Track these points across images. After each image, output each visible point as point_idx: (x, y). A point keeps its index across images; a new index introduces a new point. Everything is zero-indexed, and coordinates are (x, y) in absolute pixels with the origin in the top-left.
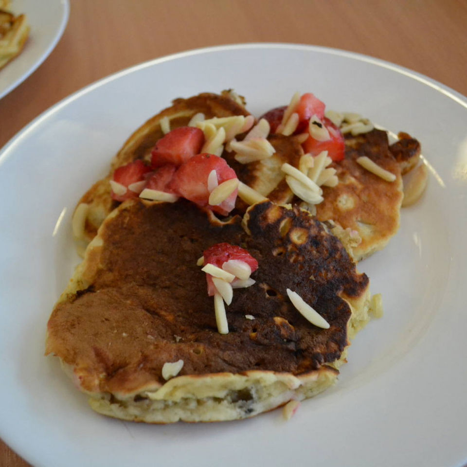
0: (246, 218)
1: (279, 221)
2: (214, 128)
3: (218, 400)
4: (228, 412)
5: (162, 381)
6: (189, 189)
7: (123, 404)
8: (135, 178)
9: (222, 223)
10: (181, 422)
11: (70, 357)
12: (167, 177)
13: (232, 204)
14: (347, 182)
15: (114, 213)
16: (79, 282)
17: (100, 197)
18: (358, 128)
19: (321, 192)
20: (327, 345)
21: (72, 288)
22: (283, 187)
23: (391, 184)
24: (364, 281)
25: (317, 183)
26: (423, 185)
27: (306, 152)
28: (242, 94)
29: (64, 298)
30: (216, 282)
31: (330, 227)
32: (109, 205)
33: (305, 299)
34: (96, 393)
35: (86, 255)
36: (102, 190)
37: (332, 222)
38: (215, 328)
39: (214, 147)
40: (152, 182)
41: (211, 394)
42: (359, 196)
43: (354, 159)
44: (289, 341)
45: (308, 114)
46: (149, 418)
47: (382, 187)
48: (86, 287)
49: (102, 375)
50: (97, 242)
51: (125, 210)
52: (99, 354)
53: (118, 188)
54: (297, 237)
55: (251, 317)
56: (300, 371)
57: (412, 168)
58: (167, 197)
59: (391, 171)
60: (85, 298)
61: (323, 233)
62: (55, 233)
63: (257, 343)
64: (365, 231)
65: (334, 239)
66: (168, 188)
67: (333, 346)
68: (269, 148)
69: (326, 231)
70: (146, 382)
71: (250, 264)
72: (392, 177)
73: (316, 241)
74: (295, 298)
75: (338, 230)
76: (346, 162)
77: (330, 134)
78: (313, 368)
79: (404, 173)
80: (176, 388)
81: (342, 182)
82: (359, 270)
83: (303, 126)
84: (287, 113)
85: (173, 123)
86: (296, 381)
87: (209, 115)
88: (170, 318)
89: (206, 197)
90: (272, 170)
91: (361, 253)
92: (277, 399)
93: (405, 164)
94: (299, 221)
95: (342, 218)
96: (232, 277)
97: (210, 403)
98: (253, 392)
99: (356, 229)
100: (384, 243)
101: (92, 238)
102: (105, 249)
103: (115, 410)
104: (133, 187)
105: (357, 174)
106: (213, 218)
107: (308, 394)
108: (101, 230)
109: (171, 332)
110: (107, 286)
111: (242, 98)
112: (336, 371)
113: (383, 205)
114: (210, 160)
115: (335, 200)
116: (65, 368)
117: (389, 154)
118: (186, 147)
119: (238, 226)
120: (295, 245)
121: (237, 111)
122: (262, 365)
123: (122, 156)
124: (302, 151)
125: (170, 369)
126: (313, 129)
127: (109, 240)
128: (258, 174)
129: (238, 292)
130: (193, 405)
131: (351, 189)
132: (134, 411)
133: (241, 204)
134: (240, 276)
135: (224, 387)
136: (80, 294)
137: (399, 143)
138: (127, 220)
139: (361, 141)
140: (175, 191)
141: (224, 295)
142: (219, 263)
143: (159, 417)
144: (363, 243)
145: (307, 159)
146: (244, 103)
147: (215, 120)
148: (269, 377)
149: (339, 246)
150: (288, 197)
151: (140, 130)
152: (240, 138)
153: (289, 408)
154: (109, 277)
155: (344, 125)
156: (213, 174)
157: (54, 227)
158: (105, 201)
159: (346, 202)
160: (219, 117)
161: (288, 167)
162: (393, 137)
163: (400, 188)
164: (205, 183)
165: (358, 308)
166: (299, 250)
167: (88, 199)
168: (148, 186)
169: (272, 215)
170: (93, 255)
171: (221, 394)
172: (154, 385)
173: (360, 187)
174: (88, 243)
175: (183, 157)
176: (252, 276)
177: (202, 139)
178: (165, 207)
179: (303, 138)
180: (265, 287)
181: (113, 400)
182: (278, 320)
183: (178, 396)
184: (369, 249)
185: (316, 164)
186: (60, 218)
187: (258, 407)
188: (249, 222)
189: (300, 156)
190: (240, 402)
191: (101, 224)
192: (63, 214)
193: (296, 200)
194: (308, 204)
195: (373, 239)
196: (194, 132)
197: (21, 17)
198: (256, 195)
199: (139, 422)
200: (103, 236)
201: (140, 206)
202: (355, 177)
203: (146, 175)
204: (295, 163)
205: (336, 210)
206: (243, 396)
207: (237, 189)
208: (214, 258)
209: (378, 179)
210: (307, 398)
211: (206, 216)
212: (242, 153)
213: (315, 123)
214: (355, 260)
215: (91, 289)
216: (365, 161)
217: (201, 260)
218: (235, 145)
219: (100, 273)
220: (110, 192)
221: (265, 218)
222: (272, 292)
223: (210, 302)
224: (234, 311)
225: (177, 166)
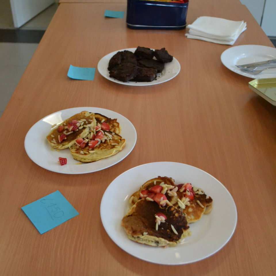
0: (167, 208)
1: (173, 211)
2: (165, 187)
3: (152, 241)
4: (154, 244)
5: (143, 235)
6: (157, 199)
7: (135, 238)
8: (146, 194)
9: (162, 208)
10: (145, 244)
11: (126, 227)
12: (153, 195)
13: (165, 205)
14: (192, 205)
15: (140, 200)
16: (129, 213)
17: (137, 195)
18: (200, 193)
19: (185, 206)
20: (176, 238)
21: (127, 214)
22: (176, 204)
23: (203, 208)
24: (188, 227)
25: (185, 204)
26: (210, 210)
27: (184, 197)
28: (174, 179)
29: (125, 216)
30: (157, 220)
31: (184, 214)
32: (139, 198)
33: (175, 228)
34: (130, 235)
35: (132, 208)
36: (137, 194)
37: (185, 213)
38: (155, 229)
39: (164, 192)
40: (149, 196)
41: (151, 240)
42: (194, 209)
43: (196, 200)
44: (169, 235)
45: (187, 188)
46: (139, 242)
47: (200, 208)
48: (130, 214)
49: (132, 232)
50: (135, 206)
51: (142, 200)
52: (132, 228)
53: (142, 195)
54: (177, 215)
55: (163, 228)
56: (170, 241)
57: (210, 205)
58: (152, 200)
59: (204, 205)
60: (130, 217)
61: (182, 215)
62: (125, 200)
63: (163, 234)
64: (193, 217)
65: (184, 217)
66: (152, 198)
67: (178, 238)
68: (176, 194)
69: (183, 215)
70: (140, 235)
71: (165, 218)
72: (203, 207)
73: (180, 217)
74: (172, 227)
75: (186, 216)
76: (194, 201)
77: (191, 194)
78: (172, 241)
79: (207, 207)
80: (145, 237)
81: (191, 205)
82: (188, 225)
83: (185, 191)
84: (183, 186)
85: (157, 182)
86: (168, 242)
87: (165, 183)
88: (147, 224)
89: (160, 202)
90: (176, 199)
91: (190, 222)
92: (163, 245)
93: (208, 204)
94: (178, 212)
95: (188, 213)
96: (161, 219)
97: (151, 242)
98: (159, 242)
99: (191, 216)
100: (196, 221)
101: (134, 205)
102: (136, 208)
103: (133, 239)
104: (145, 196)
105: (195, 204)
106: (160, 207)
107: (170, 246)
108: (136, 203)
109: (146, 227)
110: (135, 215)
111: (174, 180)
112: (177, 243)
113: (199, 213)
114: (162, 195)
115: (188, 209)
116: (125, 229)
117: (205, 201)
118: (158, 190)
119: (165, 210)
120: (175, 216)
121: (172, 184)
122: (162, 237)
123: (143, 187)
124: (183, 196)
125: (145, 233)
126: (187, 192)
127: (137, 206)
128: (173, 199)
129: (161, 223)
130: (148, 241)
131: (193, 207)
132: (136, 240)
133: (167, 205)
134: (163, 220)
135: (154, 239)
136: (129, 216)
137: (208, 199)
138: (142, 203)
139: (200, 196)
140: (154, 199)
141: (158, 223)
142: (159, 216)
143: (141, 242)
144: (191, 220)
145: (184, 199)
146: (174, 181)
147: (166, 185)
148: (163, 240)
149: (185, 219)
150: (177, 206)
151: (149, 181)
152: (171, 190)
153: (165, 248)
154: (136, 214)
155: (197, 191)
156: (162, 198)
157: (125, 198)
158: (138, 197)
159: (190, 210)
160: (167, 184)
161: (179, 200)
162: (207, 197)
163: (205, 209)
164: (160, 199)
165: (185, 233)
166: (176, 217)
167: (134, 195)
168: (148, 196)
169: (172, 209)
170: (133, 208)
171: (153, 240)
172: (141, 235)
173: (195, 207)
174: (132, 206)
175: (157, 192)
176: (165, 220)
177: (162, 189)
178: (150, 202)
179: (184, 193)
180: (167, 223)
181: (133, 237)
182: (168, 230)
183: (146, 238)
184: (192, 221)
185: (185, 200)
186: (126, 197)
187: (160, 245)
188: (167, 209)
189: (182, 197)
190: (156, 243)
191: (136, 202)
192: (127, 196)
193: (179, 207)
194: (182, 209)
195: (194, 219)
196: (160, 187)
197: (124, 140)
198: (170, 204)
199: (137, 242)
200: (136, 205)
201: (145, 200)
202: (195, 205)
203: (148, 194)
204: (181, 199)
205: (188, 211)
206: (157, 242)
207: (166, 202)
208: (158, 215)
209: (200, 206)
210: (170, 247)
211: (159, 206)
212: (170, 194)
213: (188, 191)
214: (188, 223)
215: (131, 215)
216: (198, 202)
217: (156, 214)
218: (169, 192)
219: (134, 213)
220: (139, 195)
221: (171, 209)
222: (168, 225)
223: (155, 223)
224: (160, 227)
225: (156, 194)
